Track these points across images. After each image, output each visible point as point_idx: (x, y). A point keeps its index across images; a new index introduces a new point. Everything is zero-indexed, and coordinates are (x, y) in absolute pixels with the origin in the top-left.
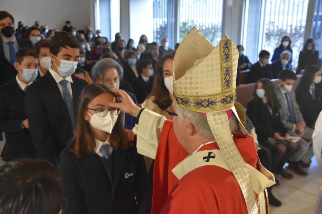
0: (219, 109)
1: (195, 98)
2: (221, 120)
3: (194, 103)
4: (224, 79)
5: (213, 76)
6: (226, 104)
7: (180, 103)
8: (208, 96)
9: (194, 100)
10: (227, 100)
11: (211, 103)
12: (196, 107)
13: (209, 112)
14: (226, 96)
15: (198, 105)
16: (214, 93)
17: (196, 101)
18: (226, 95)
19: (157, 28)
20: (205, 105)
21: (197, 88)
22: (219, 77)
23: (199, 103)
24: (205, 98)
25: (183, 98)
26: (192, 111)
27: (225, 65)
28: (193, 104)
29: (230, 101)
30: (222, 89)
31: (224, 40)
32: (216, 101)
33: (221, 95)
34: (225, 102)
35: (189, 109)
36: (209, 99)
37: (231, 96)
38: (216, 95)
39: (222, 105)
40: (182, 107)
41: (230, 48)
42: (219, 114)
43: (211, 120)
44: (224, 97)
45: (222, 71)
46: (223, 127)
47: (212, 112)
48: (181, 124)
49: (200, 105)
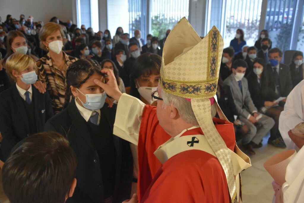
0: (203, 96)
1: (182, 83)
2: (204, 106)
3: (180, 88)
4: (210, 67)
5: (200, 64)
6: (210, 92)
7: (167, 87)
8: (195, 82)
9: (181, 86)
10: (211, 88)
11: (196, 90)
12: (181, 93)
13: (194, 98)
15: (184, 91)
16: (200, 80)
17: (183, 87)
18: (211, 83)
20: (190, 91)
21: (184, 74)
22: (206, 66)
23: (185, 89)
24: (191, 84)
25: (170, 83)
26: (177, 96)
27: (212, 55)
29: (213, 89)
30: (208, 77)
31: (213, 31)
32: (201, 88)
33: (206, 83)
34: (209, 90)
35: (174, 94)
36: (195, 86)
37: (215, 85)
38: (201, 82)
39: (206, 92)
40: (168, 92)
41: (217, 39)
42: (203, 101)
43: (195, 106)
44: (209, 85)
45: (209, 60)
46: (205, 112)
47: (197, 98)
48: (165, 108)
49: (186, 91)
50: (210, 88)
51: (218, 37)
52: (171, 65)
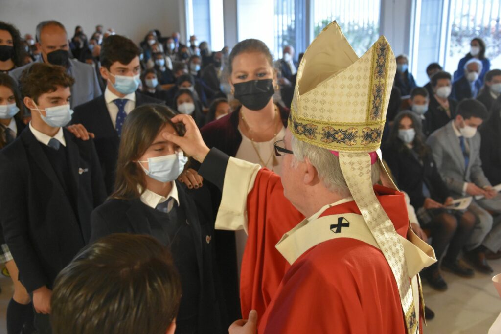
0: (359, 148)
1: (326, 126)
2: (360, 164)
3: (322, 134)
4: (372, 102)
5: (357, 95)
6: (370, 142)
7: (301, 132)
8: (346, 125)
9: (324, 130)
10: (373, 136)
11: (349, 137)
12: (324, 141)
13: (344, 151)
14: (372, 130)
15: (328, 138)
16: (355, 122)
17: (327, 132)
18: (373, 127)
19: (283, 31)
20: (339, 139)
22: (366, 99)
23: (330, 135)
24: (341, 128)
25: (306, 125)
26: (317, 147)
27: (376, 82)
28: (321, 136)
29: (376, 138)
30: (368, 118)
31: (380, 43)
32: (357, 134)
33: (365, 127)
34: (370, 139)
35: (313, 144)
36: (346, 131)
37: (379, 132)
38: (357, 125)
39: (364, 142)
40: (302, 139)
41: (386, 57)
42: (358, 155)
43: (345, 163)
44: (369, 131)
45: (371, 90)
46: (361, 174)
47: (349, 151)
48: (296, 167)
49: (332, 139)
50: (371, 135)
51: (387, 55)
52: (311, 95)
